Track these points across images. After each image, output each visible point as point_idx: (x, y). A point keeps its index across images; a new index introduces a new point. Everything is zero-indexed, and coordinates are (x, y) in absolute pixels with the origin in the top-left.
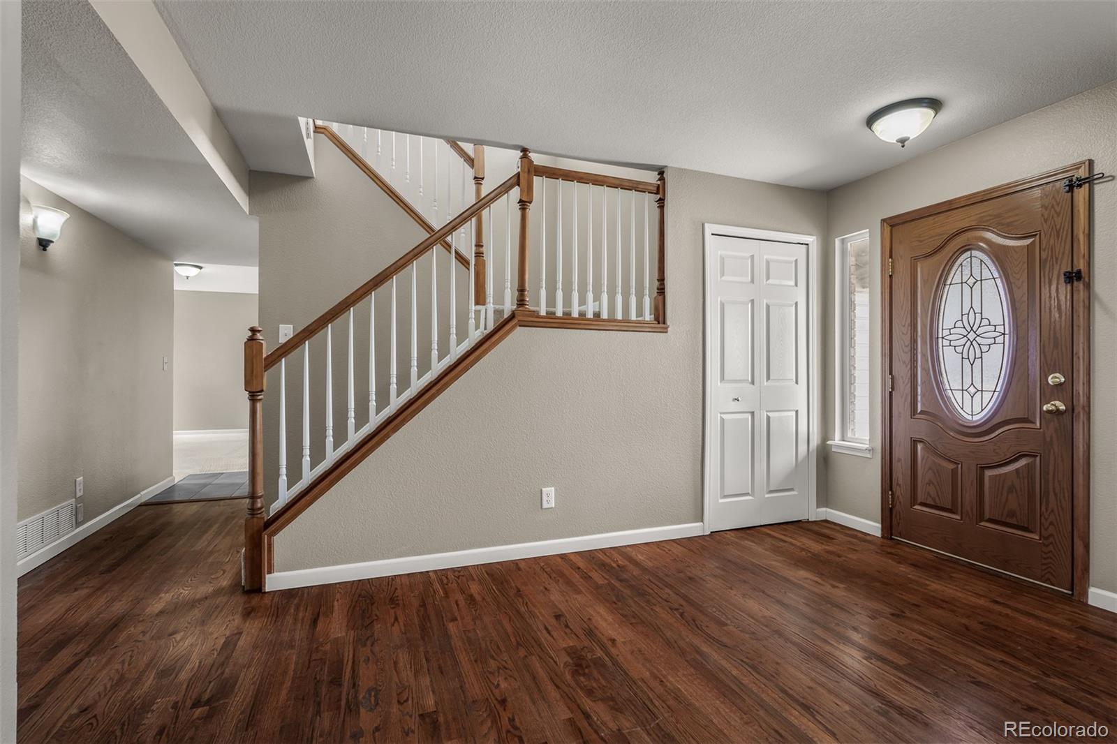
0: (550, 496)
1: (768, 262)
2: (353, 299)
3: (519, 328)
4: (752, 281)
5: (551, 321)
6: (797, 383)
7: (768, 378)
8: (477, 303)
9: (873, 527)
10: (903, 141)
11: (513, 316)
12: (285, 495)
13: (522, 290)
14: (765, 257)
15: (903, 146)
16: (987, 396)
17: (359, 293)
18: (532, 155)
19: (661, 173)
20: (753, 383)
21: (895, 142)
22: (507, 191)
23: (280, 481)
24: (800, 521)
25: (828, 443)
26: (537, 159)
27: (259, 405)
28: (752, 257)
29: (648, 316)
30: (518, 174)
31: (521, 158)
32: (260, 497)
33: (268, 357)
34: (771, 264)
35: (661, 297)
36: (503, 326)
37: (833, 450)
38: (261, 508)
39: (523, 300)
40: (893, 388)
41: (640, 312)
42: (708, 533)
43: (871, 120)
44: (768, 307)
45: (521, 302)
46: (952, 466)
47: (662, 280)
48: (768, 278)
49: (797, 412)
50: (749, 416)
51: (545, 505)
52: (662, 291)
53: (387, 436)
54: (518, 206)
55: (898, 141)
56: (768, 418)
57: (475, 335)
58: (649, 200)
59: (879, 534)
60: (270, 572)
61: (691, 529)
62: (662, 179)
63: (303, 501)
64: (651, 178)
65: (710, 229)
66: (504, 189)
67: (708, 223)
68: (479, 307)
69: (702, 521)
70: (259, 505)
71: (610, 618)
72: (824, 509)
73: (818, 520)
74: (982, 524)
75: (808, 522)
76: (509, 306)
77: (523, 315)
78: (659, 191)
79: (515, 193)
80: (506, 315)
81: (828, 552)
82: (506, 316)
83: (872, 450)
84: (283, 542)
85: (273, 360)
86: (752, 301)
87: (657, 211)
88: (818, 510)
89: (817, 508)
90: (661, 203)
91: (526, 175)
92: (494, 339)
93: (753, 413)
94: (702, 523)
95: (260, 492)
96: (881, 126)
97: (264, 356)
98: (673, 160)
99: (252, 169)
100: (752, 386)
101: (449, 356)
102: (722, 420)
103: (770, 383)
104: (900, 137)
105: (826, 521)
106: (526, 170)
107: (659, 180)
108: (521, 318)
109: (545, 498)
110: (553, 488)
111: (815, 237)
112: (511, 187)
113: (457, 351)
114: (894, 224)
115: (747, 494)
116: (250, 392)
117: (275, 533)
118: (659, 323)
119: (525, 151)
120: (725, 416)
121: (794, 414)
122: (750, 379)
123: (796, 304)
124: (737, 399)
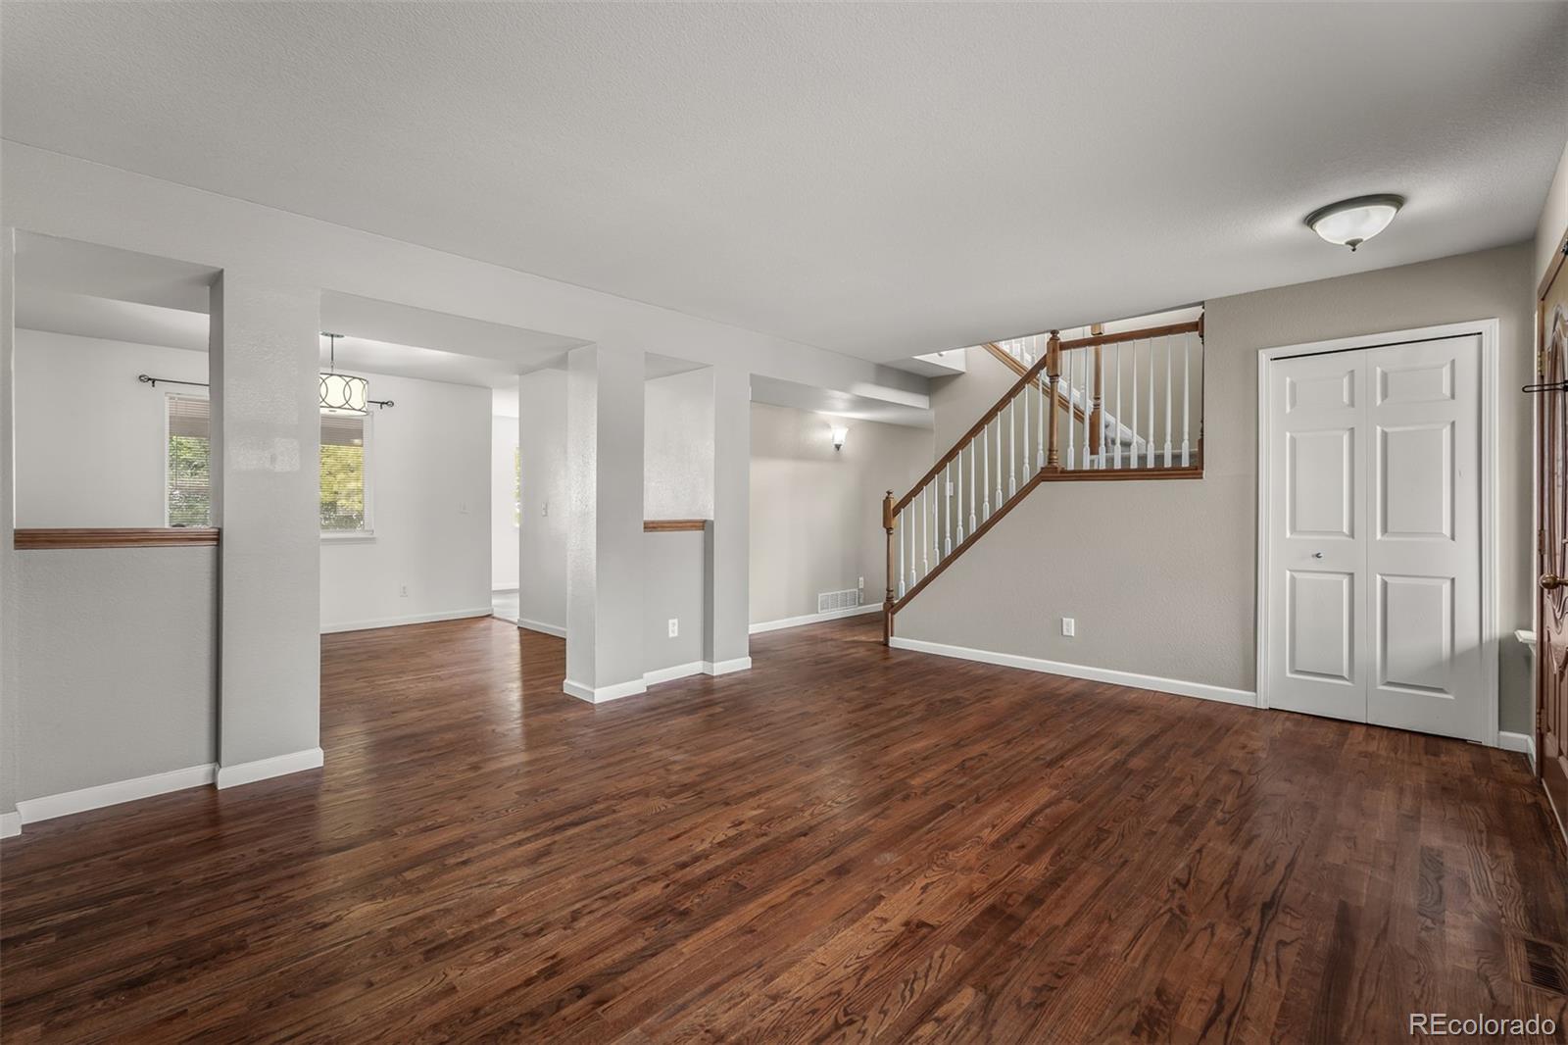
0: (1070, 626)
1: (1386, 376)
2: (937, 469)
3: (1042, 483)
4: (1352, 404)
5: (1079, 475)
6: (1453, 538)
7: (1388, 530)
8: (1092, 453)
10: (1352, 244)
11: (1039, 474)
12: (903, 590)
13: (1051, 450)
15: (1354, 250)
17: (941, 465)
18: (1061, 334)
19: (1204, 308)
20: (1352, 535)
21: (1343, 243)
22: (1038, 372)
23: (901, 583)
24: (1464, 741)
26: (1065, 336)
27: (891, 537)
28: (1352, 373)
29: (1187, 462)
30: (1048, 354)
31: (1051, 339)
32: (892, 591)
33: (894, 508)
34: (1395, 378)
36: (1036, 480)
38: (891, 597)
39: (1053, 459)
42: (1265, 707)
43: (1311, 219)
44: (1385, 436)
45: (1050, 460)
48: (1385, 397)
49: (1453, 580)
50: (1346, 581)
51: (1065, 633)
55: (1348, 243)
56: (1386, 584)
58: (1189, 339)
60: (892, 636)
62: (1203, 315)
65: (1266, 355)
66: (1037, 368)
67: (1264, 348)
68: (1094, 457)
69: (1255, 691)
70: (891, 595)
73: (1504, 746)
75: (1481, 745)
76: (1041, 462)
77: (1050, 472)
78: (1199, 325)
80: (1038, 470)
85: (897, 511)
86: (1352, 430)
88: (1502, 733)
89: (1501, 729)
90: (1202, 338)
91: (1052, 355)
92: (1023, 493)
93: (1352, 575)
94: (1254, 694)
95: (891, 587)
97: (892, 507)
100: (1351, 539)
102: (1294, 580)
103: (1386, 538)
104: (1349, 239)
106: (1054, 350)
107: (1201, 316)
108: (1048, 474)
109: (1065, 627)
110: (1075, 620)
111: (1496, 320)
112: (1043, 367)
114: (1543, 298)
115: (1341, 677)
116: (887, 528)
117: (896, 614)
118: (1196, 469)
119: (1054, 333)
120: (1296, 575)
121: (1446, 587)
122: (1346, 530)
123: (1453, 424)
124: (1318, 556)
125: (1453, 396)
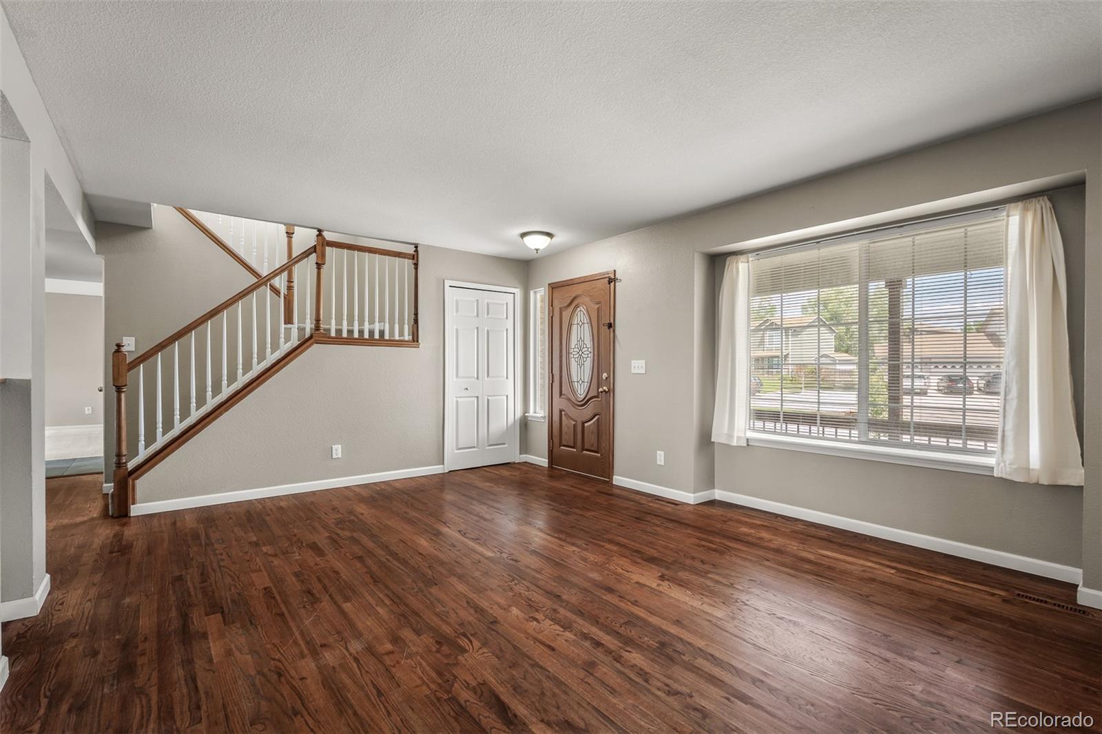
0: (338, 450)
1: (488, 304)
2: (194, 325)
3: (315, 345)
4: (478, 316)
5: (339, 340)
6: (507, 378)
7: (488, 376)
9: (543, 462)
10: (537, 250)
11: (311, 337)
12: (143, 454)
13: (318, 320)
14: (486, 301)
16: (586, 384)
17: (200, 321)
18: (325, 234)
19: (416, 247)
20: (478, 378)
21: (533, 249)
22: (307, 256)
23: (140, 444)
24: (509, 463)
25: (526, 414)
26: (328, 236)
27: (123, 395)
28: (478, 300)
29: (407, 337)
30: (315, 246)
31: (317, 236)
32: (125, 455)
33: (131, 363)
34: (490, 305)
35: (415, 326)
36: (304, 343)
37: (529, 419)
38: (125, 463)
39: (319, 327)
40: (553, 381)
41: (401, 334)
42: (447, 471)
43: (523, 235)
44: (488, 332)
45: (317, 328)
46: (574, 423)
47: (416, 314)
48: (488, 314)
49: (507, 396)
50: (476, 399)
51: (334, 456)
52: (416, 321)
53: (221, 414)
54: (315, 266)
55: (535, 249)
56: (488, 400)
57: (285, 348)
58: (408, 263)
59: (547, 466)
60: (133, 504)
61: (437, 469)
62: (416, 251)
63: (158, 457)
64: (411, 250)
65: (448, 283)
66: (306, 254)
67: (447, 279)
68: (289, 326)
69: (443, 464)
70: (124, 461)
71: (365, 507)
72: (525, 455)
73: (521, 461)
74: (585, 452)
75: (514, 463)
76: (309, 326)
77: (318, 337)
78: (414, 257)
79: (313, 257)
80: (307, 335)
81: (511, 475)
82: (306, 337)
83: (544, 417)
84: (142, 485)
85: (133, 365)
86: (478, 328)
87: (414, 270)
88: (521, 456)
89: (520, 454)
90: (416, 265)
91: (320, 247)
92: (297, 352)
93: (478, 397)
94: (443, 466)
95: (124, 451)
96: (527, 239)
97: (127, 362)
98: (422, 240)
99: (99, 219)
100: (477, 380)
101: (265, 361)
102: (457, 402)
103: (489, 379)
104: (537, 247)
105: (526, 462)
106: (321, 244)
107: (415, 251)
108: (317, 339)
109: (334, 452)
110: (340, 446)
111: (518, 289)
112: (310, 254)
113: (272, 358)
114: (554, 287)
115: (474, 447)
116: (116, 386)
117: (137, 478)
118: (414, 342)
119: (320, 231)
120: (458, 399)
121: (505, 397)
122: (476, 376)
123: (507, 330)
124: (467, 389)
125: (507, 318)
